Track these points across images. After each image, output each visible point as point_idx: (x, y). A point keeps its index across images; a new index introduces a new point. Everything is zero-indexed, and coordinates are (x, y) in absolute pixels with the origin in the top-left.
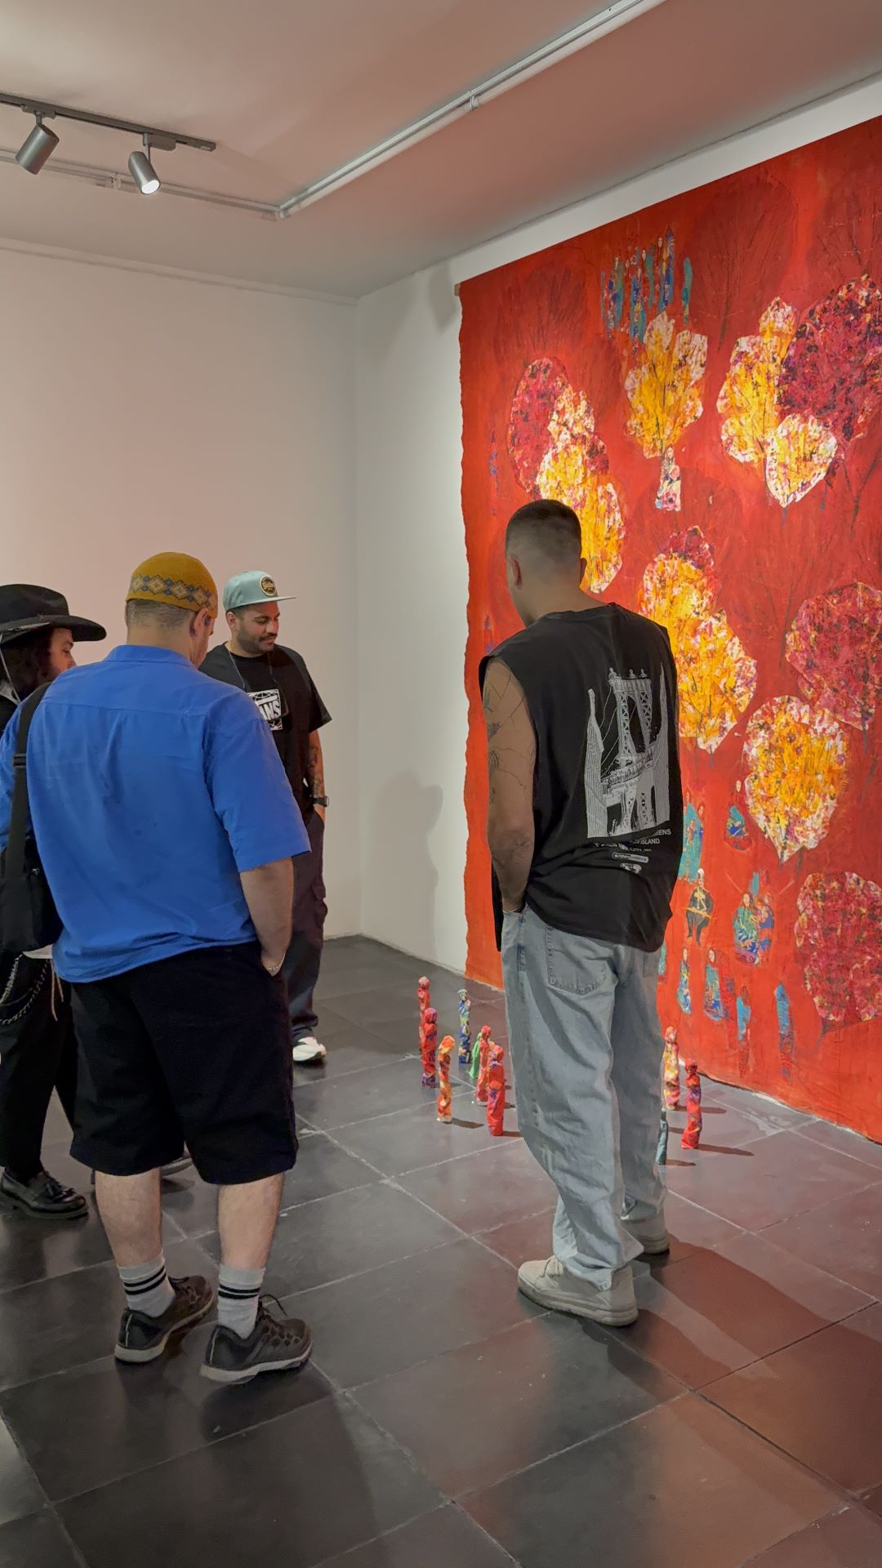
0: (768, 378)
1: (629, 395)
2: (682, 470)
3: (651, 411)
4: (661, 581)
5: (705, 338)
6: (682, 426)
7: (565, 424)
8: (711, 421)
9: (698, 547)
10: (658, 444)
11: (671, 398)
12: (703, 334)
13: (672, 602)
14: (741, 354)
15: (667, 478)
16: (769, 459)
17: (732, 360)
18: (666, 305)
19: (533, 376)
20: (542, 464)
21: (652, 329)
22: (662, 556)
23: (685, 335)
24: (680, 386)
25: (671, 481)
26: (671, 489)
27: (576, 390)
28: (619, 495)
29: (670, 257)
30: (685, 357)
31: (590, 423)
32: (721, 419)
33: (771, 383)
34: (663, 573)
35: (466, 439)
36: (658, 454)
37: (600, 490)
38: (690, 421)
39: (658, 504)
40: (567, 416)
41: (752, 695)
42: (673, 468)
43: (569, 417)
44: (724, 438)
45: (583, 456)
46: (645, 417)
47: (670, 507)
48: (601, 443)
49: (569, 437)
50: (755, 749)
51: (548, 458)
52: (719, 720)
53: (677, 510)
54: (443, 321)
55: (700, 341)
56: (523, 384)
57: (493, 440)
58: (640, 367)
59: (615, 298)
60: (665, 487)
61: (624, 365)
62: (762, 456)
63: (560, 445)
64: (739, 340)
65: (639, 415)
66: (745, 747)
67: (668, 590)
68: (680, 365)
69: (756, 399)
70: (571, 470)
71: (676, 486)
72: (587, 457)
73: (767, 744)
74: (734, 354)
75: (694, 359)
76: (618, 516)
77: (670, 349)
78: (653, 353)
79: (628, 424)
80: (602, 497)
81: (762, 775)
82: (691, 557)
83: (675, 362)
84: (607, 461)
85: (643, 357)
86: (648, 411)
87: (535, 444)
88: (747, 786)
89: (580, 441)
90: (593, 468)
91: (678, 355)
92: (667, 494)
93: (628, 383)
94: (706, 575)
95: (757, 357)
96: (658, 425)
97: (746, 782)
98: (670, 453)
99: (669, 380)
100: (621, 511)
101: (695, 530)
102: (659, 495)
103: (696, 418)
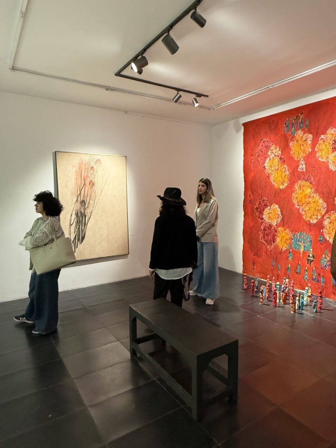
0: (329, 143)
1: (291, 147)
2: (306, 163)
3: (297, 150)
4: (300, 186)
5: (312, 135)
6: (305, 153)
7: (273, 153)
8: (313, 153)
9: (310, 179)
10: (299, 157)
11: (302, 148)
12: (311, 134)
13: (303, 191)
14: (322, 139)
15: (301, 164)
16: (329, 160)
17: (319, 140)
18: (301, 128)
19: (264, 142)
20: (266, 161)
21: (297, 133)
22: (300, 181)
23: (306, 134)
24: (305, 145)
25: (303, 165)
26: (302, 167)
27: (276, 146)
28: (288, 168)
29: (302, 118)
30: (306, 139)
31: (280, 152)
32: (316, 152)
33: (330, 145)
34: (300, 184)
35: (244, 156)
36: (299, 159)
37: (283, 167)
38: (308, 152)
39: (299, 170)
40: (273, 151)
41: (325, 211)
42: (303, 162)
43: (274, 151)
44: (317, 156)
45: (278, 159)
46: (295, 151)
47: (302, 170)
48: (283, 157)
49: (274, 155)
50: (326, 223)
51: (268, 160)
52: (316, 216)
53: (304, 171)
54: (238, 131)
55: (310, 136)
56: (261, 144)
57: (252, 156)
58: (294, 141)
59: (287, 127)
60: (300, 166)
61: (289, 141)
62: (328, 160)
63: (271, 157)
64: (321, 136)
65: (293, 151)
66: (324, 222)
67: (302, 188)
68: (305, 141)
69: (326, 148)
70: (274, 163)
71: (304, 166)
72: (279, 160)
73: (329, 221)
74: (320, 139)
75: (309, 139)
76: (288, 172)
77: (302, 137)
78: (297, 138)
79: (291, 153)
80: (283, 168)
81: (328, 228)
82: (308, 181)
83: (304, 140)
84: (285, 161)
85: (295, 139)
86: (296, 150)
87: (264, 157)
88: (324, 231)
89: (277, 156)
90: (281, 162)
91: (304, 138)
92: (302, 168)
93: (290, 144)
94: (312, 185)
95: (326, 139)
96: (299, 153)
97: (324, 230)
98: (302, 159)
99: (302, 144)
100: (289, 171)
101: (310, 175)
102: (299, 168)
103: (309, 152)
